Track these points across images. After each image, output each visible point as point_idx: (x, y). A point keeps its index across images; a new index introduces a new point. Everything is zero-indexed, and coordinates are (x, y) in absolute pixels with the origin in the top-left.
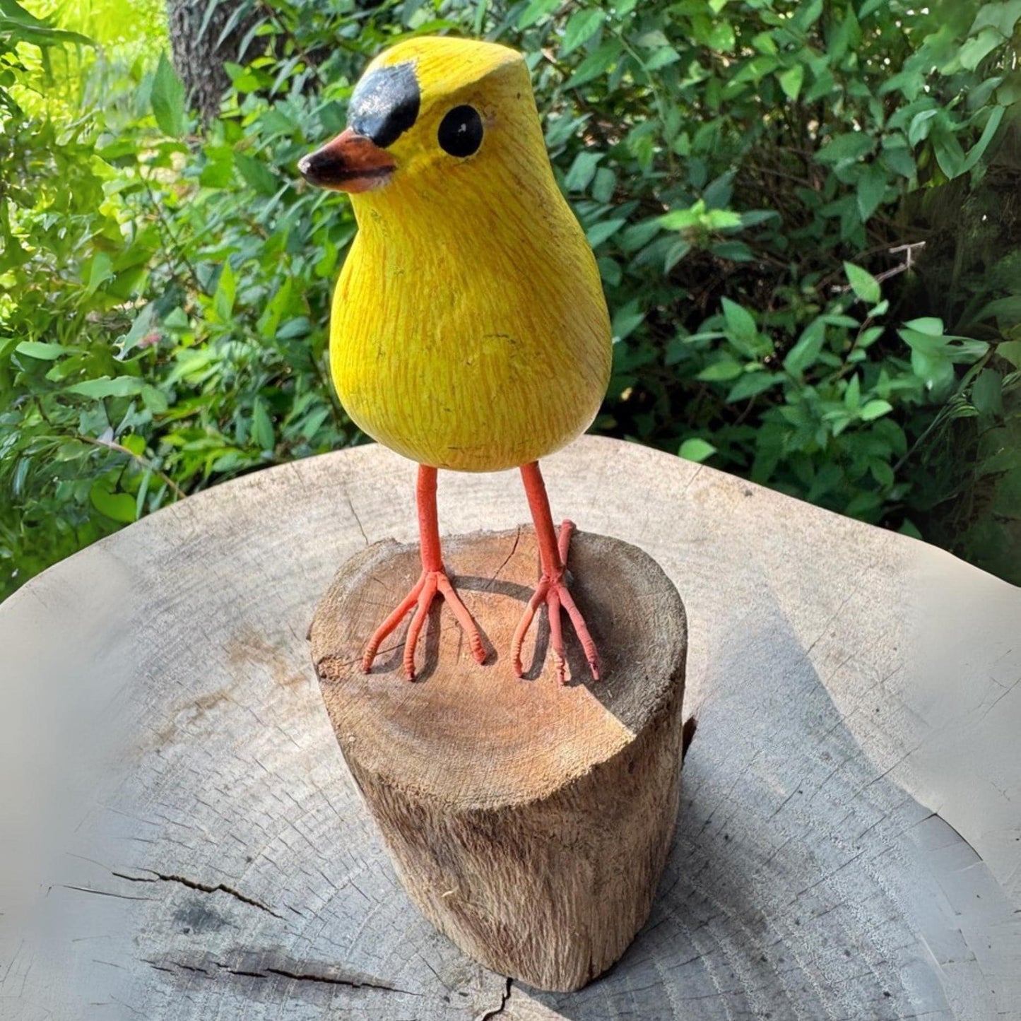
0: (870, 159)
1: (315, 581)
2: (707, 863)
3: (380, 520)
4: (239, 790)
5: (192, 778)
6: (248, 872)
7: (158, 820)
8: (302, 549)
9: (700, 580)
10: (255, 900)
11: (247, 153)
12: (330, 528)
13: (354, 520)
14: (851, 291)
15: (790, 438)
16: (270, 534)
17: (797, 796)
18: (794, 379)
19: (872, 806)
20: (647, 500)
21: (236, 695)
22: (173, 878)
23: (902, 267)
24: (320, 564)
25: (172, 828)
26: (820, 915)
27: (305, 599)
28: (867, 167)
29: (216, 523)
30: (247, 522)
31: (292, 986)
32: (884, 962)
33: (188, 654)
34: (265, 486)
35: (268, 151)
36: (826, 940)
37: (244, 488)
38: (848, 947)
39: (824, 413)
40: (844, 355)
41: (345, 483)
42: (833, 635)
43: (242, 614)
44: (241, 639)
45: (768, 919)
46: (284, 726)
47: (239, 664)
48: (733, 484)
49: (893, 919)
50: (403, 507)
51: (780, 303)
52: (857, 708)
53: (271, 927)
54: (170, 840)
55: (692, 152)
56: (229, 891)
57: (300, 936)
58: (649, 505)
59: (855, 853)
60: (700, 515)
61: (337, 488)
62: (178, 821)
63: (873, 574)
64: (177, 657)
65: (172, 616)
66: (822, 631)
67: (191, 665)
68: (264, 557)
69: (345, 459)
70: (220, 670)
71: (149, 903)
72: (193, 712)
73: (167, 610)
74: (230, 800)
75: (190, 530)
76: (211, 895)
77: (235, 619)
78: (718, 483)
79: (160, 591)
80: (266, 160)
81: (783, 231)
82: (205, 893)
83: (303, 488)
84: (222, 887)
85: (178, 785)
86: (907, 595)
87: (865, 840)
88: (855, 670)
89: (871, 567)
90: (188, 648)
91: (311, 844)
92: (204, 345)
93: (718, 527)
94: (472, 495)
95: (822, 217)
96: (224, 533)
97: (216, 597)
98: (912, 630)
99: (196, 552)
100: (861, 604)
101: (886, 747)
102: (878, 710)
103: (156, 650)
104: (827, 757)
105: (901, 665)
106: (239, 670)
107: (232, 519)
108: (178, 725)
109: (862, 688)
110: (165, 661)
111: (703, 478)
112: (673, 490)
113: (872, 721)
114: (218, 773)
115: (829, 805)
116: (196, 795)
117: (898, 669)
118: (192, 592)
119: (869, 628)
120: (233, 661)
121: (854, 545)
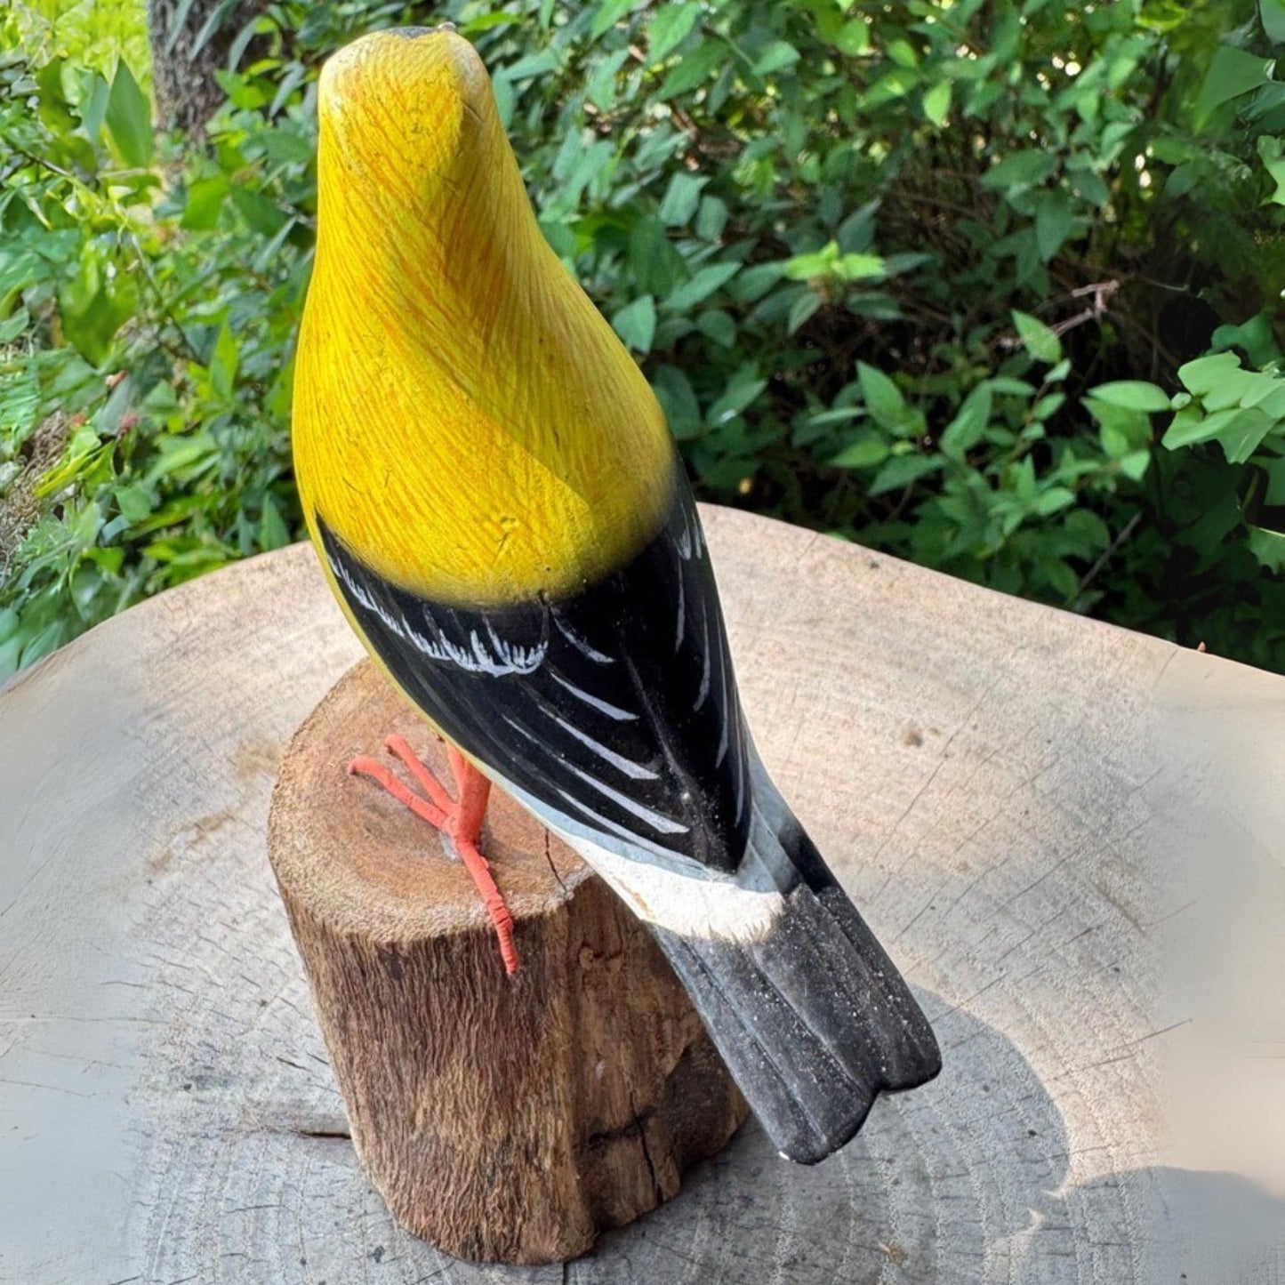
0: (1051, 183)
4: (250, 924)
5: (192, 912)
6: (264, 1018)
7: (152, 961)
8: (325, 642)
9: (814, 668)
11: (248, 186)
14: (1023, 348)
15: (954, 537)
16: (285, 625)
17: (929, 912)
18: (953, 462)
19: (1019, 922)
20: (750, 575)
21: (246, 814)
23: (1088, 313)
25: (168, 971)
26: (954, 1047)
28: (1048, 193)
29: (218, 615)
30: (256, 612)
32: (1029, 1096)
33: (186, 768)
34: (278, 569)
35: (278, 185)
36: (959, 1077)
37: (253, 571)
38: (989, 1083)
39: (993, 506)
40: (1018, 431)
42: (975, 727)
43: (252, 718)
44: (250, 749)
47: (248, 778)
48: (856, 554)
49: (1041, 1047)
51: (941, 367)
52: (1001, 811)
53: (291, 1079)
54: (165, 983)
55: (823, 179)
57: (326, 1089)
58: (753, 582)
59: (997, 975)
60: (815, 592)
62: (175, 961)
63: (1024, 657)
64: (171, 772)
65: (164, 725)
66: (961, 724)
67: (188, 781)
68: (278, 652)
70: (225, 786)
72: (192, 835)
73: (159, 717)
74: (239, 936)
75: (185, 623)
77: (244, 726)
78: (837, 553)
79: (149, 695)
80: (274, 195)
81: (944, 274)
85: (175, 920)
86: (1065, 679)
87: (1009, 959)
88: (999, 766)
89: (1022, 648)
90: (185, 761)
92: (196, 431)
93: (837, 605)
95: (994, 258)
96: (228, 625)
97: (219, 701)
98: (1069, 719)
99: (194, 649)
100: (1010, 691)
101: (1036, 854)
102: (1027, 812)
103: (145, 765)
104: (965, 867)
105: (1057, 760)
106: (247, 785)
107: (238, 609)
108: (174, 851)
109: (1008, 789)
110: (157, 777)
111: (820, 548)
112: (782, 564)
113: (1020, 824)
114: (224, 905)
115: (966, 921)
116: (197, 932)
117: (1052, 765)
118: (190, 696)
119: (1018, 718)
120: (241, 775)
121: (1002, 625)
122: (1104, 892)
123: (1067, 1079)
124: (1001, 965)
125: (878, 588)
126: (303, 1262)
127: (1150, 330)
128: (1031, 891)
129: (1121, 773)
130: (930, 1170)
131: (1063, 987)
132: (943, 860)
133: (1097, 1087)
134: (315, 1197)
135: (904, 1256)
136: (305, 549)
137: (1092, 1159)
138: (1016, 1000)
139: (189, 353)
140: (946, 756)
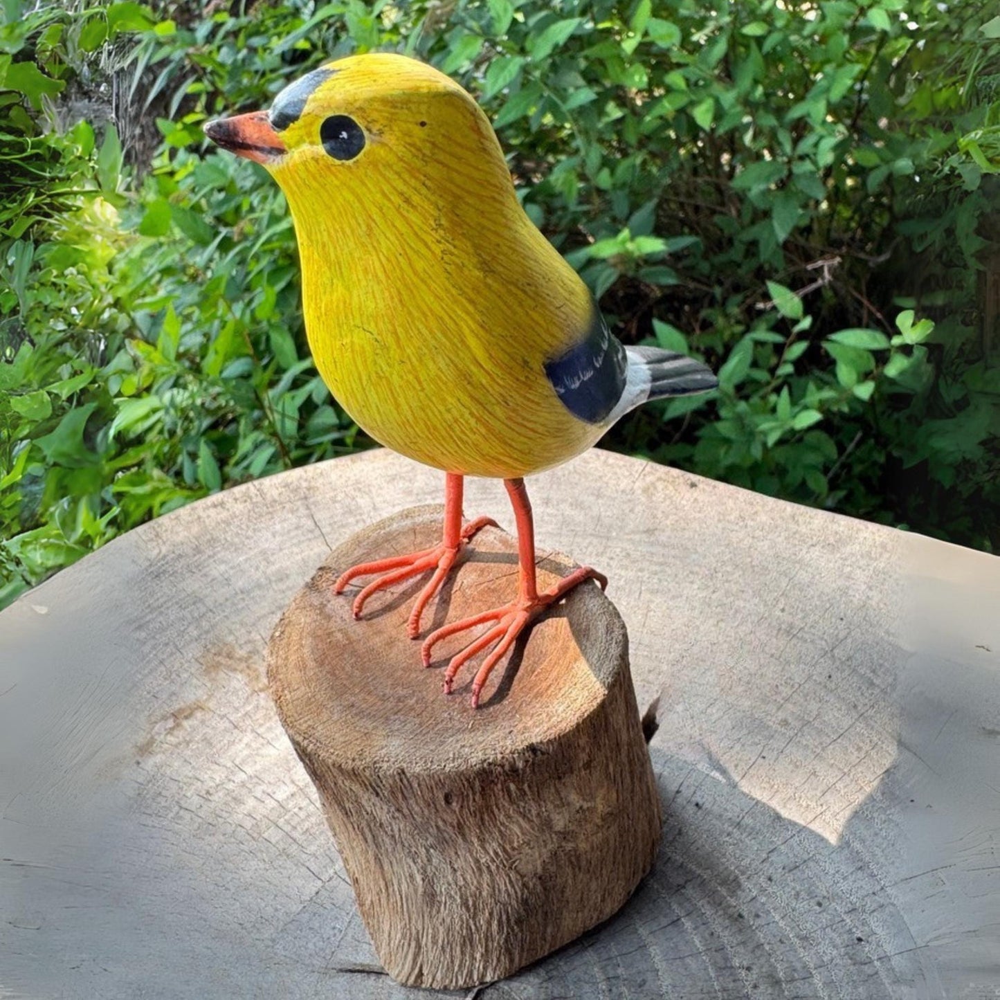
0: (781, 186)
1: (283, 592)
2: (680, 830)
3: (341, 530)
4: (221, 794)
5: (173, 786)
8: (268, 562)
9: (655, 568)
11: (182, 205)
12: (295, 541)
13: (317, 532)
14: (774, 308)
15: (726, 453)
16: (236, 550)
17: (760, 760)
18: (726, 394)
19: (832, 766)
20: (598, 496)
21: (211, 704)
23: (820, 282)
24: (287, 576)
26: (790, 871)
27: (274, 609)
28: (780, 194)
29: (182, 543)
30: (213, 541)
32: (854, 910)
33: (162, 668)
34: (228, 506)
35: (203, 202)
36: (798, 894)
37: (208, 508)
38: (820, 899)
39: (757, 426)
40: (772, 371)
41: (306, 498)
42: (783, 610)
44: (213, 651)
45: (742, 879)
46: (261, 730)
47: (213, 674)
48: (678, 477)
49: (860, 868)
50: (364, 517)
51: (706, 325)
52: (810, 677)
55: (614, 185)
58: (600, 501)
59: (819, 810)
60: (649, 508)
61: (299, 503)
63: (816, 552)
64: (151, 672)
65: (143, 634)
66: (771, 607)
67: (166, 679)
68: (231, 572)
69: (305, 476)
70: (195, 681)
72: (170, 723)
73: (140, 628)
74: (212, 805)
75: (156, 551)
77: (207, 632)
78: (663, 476)
80: (201, 211)
81: (705, 257)
83: (266, 505)
85: (160, 794)
86: (849, 569)
87: (828, 797)
88: (806, 641)
89: (813, 545)
90: (161, 662)
91: (295, 840)
92: (145, 394)
93: (667, 518)
95: (741, 242)
96: (191, 552)
97: (186, 613)
98: (855, 601)
99: (164, 572)
100: (807, 580)
101: (840, 709)
102: (830, 677)
104: (785, 723)
105: (848, 634)
106: (214, 680)
107: (197, 538)
108: (156, 737)
109: (813, 658)
110: (140, 677)
111: (650, 473)
112: (622, 486)
113: (825, 687)
114: (198, 780)
115: (791, 767)
116: (178, 802)
117: (846, 638)
118: (162, 609)
119: (816, 601)
120: (207, 672)
123: (882, 893)
124: (822, 801)
127: (860, 293)
128: (839, 741)
129: (900, 642)
130: (781, 975)
131: (872, 818)
132: (769, 718)
136: (248, 488)
139: (139, 335)
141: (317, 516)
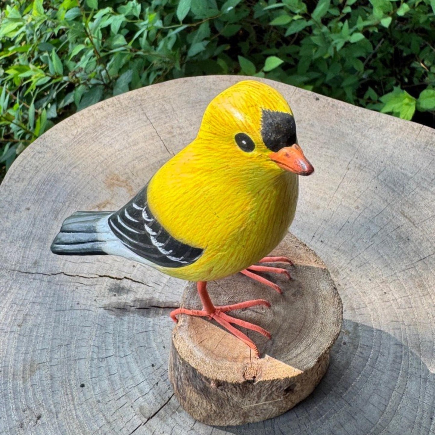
1: (137, 150)
3: (160, 121)
6: (135, 271)
8: (128, 137)
10: (140, 281)
12: (139, 126)
13: (148, 122)
16: (112, 130)
17: (347, 223)
18: (316, 23)
19: (376, 225)
21: (113, 201)
22: (105, 276)
24: (138, 143)
26: (359, 267)
27: (134, 158)
29: (87, 127)
30: (101, 126)
31: (161, 311)
32: (384, 282)
33: (88, 186)
34: (105, 109)
36: (362, 276)
37: (96, 110)
38: (371, 278)
39: (333, 40)
40: (340, 9)
42: (357, 158)
43: (108, 166)
44: (110, 177)
45: (340, 270)
47: (112, 188)
48: (311, 95)
49: (386, 266)
52: (368, 188)
53: (148, 291)
54: (99, 261)
56: (128, 279)
57: (160, 293)
59: (371, 243)
61: (138, 107)
63: (371, 131)
64: (84, 187)
65: (77, 170)
66: (352, 157)
67: (91, 190)
69: (139, 94)
70: (104, 191)
71: (97, 286)
73: (75, 167)
75: (76, 131)
76: (122, 281)
77: (106, 169)
78: (304, 95)
79: (70, 159)
82: (119, 281)
83: (123, 108)
84: (125, 278)
86: (386, 139)
87: (374, 238)
88: (366, 172)
89: (370, 128)
90: (88, 183)
93: (306, 115)
94: (198, 107)
96: (91, 131)
97: (95, 160)
98: (388, 154)
99: (81, 141)
100: (367, 144)
101: (380, 202)
102: (376, 188)
103: (74, 185)
104: (357, 207)
105: (385, 168)
106: (113, 191)
107: (94, 125)
109: (370, 179)
111: (298, 93)
113: (374, 192)
115: (360, 226)
117: (384, 170)
118: (84, 159)
119: (371, 154)
120: (109, 187)
121: (363, 119)
122: (403, 213)
123: (395, 275)
124: (372, 240)
125: (319, 108)
126: (164, 347)
128: (379, 215)
129: (406, 172)
130: (355, 306)
131: (392, 246)
132: (350, 205)
133: (405, 277)
134: (164, 327)
135: (349, 333)
136: (113, 100)
137: (404, 300)
138: (378, 251)
140: (348, 169)
141: (148, 114)
